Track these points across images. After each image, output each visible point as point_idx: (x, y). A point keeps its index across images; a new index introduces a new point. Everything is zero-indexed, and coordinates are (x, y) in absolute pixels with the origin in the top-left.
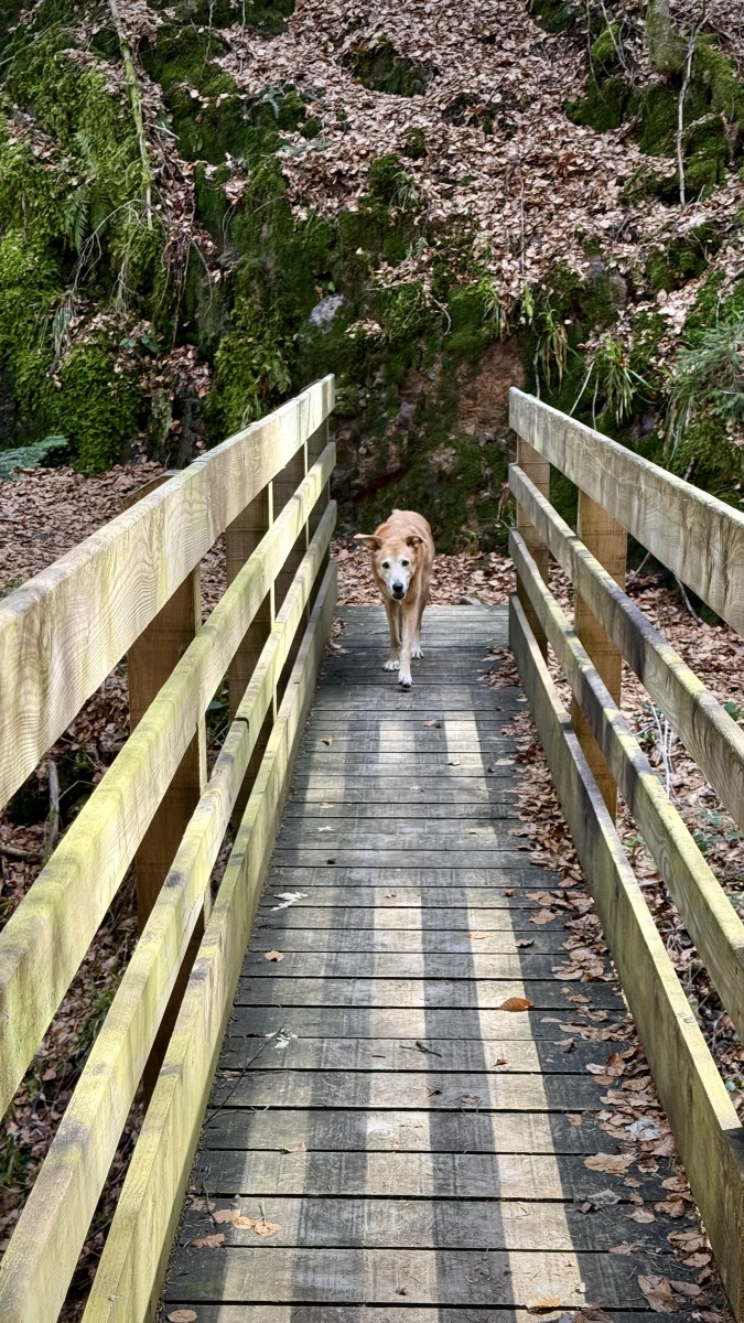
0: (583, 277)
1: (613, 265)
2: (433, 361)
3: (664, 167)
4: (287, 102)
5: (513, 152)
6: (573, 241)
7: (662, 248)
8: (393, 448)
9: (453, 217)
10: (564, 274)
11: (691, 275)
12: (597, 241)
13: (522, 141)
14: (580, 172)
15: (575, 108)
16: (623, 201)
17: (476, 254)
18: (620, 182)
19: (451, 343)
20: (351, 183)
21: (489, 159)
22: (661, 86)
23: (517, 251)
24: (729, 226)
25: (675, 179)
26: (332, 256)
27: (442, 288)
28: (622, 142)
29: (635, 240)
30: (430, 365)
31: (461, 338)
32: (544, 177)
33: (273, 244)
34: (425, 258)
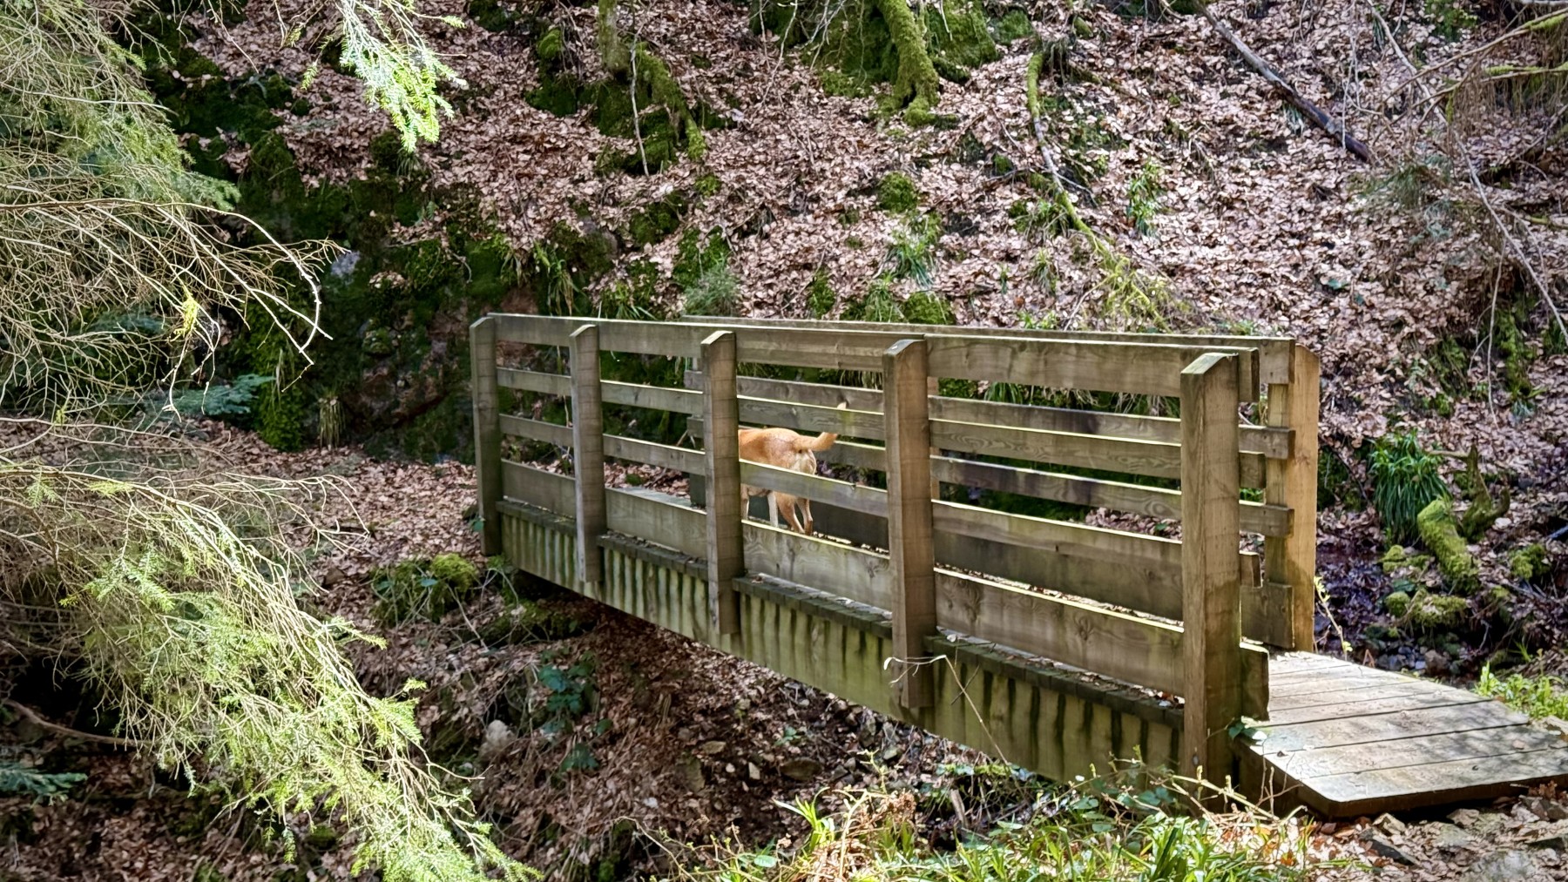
0: (582, 234)
1: (603, 223)
2: (460, 304)
3: (625, 145)
4: (272, 84)
5: (492, 132)
6: (566, 204)
7: (642, 210)
8: (430, 380)
9: (456, 186)
10: (565, 232)
11: (668, 231)
12: (585, 205)
13: (496, 122)
14: (556, 149)
15: (533, 96)
16: (598, 173)
17: (484, 216)
18: (592, 157)
19: (475, 289)
20: (353, 156)
21: (472, 137)
22: (609, 83)
23: (519, 213)
24: (691, 193)
25: (637, 155)
26: (348, 218)
27: (459, 244)
28: (583, 125)
29: (616, 204)
30: (456, 308)
31: (483, 284)
32: (525, 152)
33: (286, 207)
34: (438, 219)
